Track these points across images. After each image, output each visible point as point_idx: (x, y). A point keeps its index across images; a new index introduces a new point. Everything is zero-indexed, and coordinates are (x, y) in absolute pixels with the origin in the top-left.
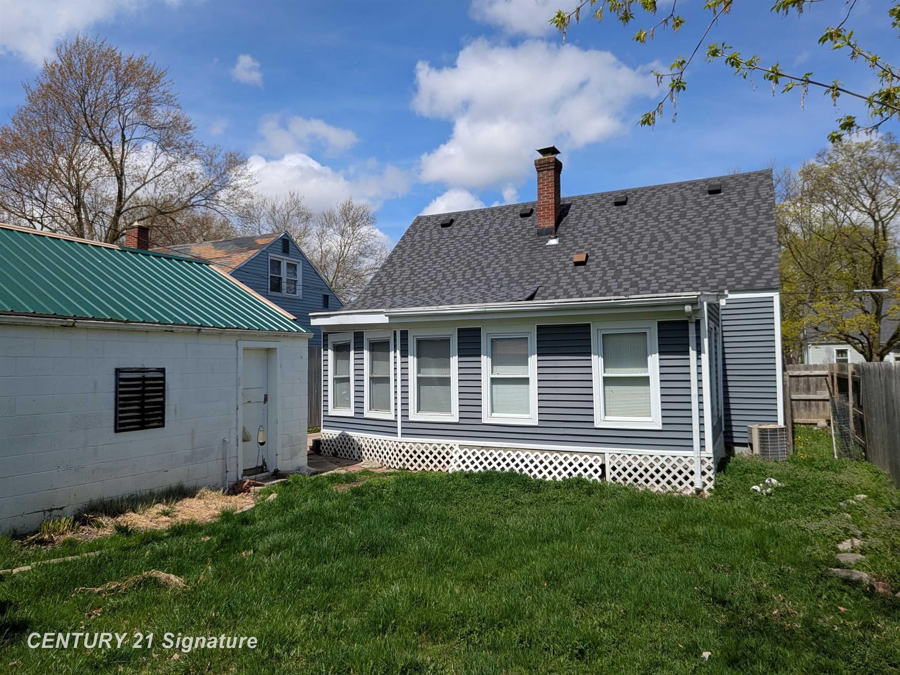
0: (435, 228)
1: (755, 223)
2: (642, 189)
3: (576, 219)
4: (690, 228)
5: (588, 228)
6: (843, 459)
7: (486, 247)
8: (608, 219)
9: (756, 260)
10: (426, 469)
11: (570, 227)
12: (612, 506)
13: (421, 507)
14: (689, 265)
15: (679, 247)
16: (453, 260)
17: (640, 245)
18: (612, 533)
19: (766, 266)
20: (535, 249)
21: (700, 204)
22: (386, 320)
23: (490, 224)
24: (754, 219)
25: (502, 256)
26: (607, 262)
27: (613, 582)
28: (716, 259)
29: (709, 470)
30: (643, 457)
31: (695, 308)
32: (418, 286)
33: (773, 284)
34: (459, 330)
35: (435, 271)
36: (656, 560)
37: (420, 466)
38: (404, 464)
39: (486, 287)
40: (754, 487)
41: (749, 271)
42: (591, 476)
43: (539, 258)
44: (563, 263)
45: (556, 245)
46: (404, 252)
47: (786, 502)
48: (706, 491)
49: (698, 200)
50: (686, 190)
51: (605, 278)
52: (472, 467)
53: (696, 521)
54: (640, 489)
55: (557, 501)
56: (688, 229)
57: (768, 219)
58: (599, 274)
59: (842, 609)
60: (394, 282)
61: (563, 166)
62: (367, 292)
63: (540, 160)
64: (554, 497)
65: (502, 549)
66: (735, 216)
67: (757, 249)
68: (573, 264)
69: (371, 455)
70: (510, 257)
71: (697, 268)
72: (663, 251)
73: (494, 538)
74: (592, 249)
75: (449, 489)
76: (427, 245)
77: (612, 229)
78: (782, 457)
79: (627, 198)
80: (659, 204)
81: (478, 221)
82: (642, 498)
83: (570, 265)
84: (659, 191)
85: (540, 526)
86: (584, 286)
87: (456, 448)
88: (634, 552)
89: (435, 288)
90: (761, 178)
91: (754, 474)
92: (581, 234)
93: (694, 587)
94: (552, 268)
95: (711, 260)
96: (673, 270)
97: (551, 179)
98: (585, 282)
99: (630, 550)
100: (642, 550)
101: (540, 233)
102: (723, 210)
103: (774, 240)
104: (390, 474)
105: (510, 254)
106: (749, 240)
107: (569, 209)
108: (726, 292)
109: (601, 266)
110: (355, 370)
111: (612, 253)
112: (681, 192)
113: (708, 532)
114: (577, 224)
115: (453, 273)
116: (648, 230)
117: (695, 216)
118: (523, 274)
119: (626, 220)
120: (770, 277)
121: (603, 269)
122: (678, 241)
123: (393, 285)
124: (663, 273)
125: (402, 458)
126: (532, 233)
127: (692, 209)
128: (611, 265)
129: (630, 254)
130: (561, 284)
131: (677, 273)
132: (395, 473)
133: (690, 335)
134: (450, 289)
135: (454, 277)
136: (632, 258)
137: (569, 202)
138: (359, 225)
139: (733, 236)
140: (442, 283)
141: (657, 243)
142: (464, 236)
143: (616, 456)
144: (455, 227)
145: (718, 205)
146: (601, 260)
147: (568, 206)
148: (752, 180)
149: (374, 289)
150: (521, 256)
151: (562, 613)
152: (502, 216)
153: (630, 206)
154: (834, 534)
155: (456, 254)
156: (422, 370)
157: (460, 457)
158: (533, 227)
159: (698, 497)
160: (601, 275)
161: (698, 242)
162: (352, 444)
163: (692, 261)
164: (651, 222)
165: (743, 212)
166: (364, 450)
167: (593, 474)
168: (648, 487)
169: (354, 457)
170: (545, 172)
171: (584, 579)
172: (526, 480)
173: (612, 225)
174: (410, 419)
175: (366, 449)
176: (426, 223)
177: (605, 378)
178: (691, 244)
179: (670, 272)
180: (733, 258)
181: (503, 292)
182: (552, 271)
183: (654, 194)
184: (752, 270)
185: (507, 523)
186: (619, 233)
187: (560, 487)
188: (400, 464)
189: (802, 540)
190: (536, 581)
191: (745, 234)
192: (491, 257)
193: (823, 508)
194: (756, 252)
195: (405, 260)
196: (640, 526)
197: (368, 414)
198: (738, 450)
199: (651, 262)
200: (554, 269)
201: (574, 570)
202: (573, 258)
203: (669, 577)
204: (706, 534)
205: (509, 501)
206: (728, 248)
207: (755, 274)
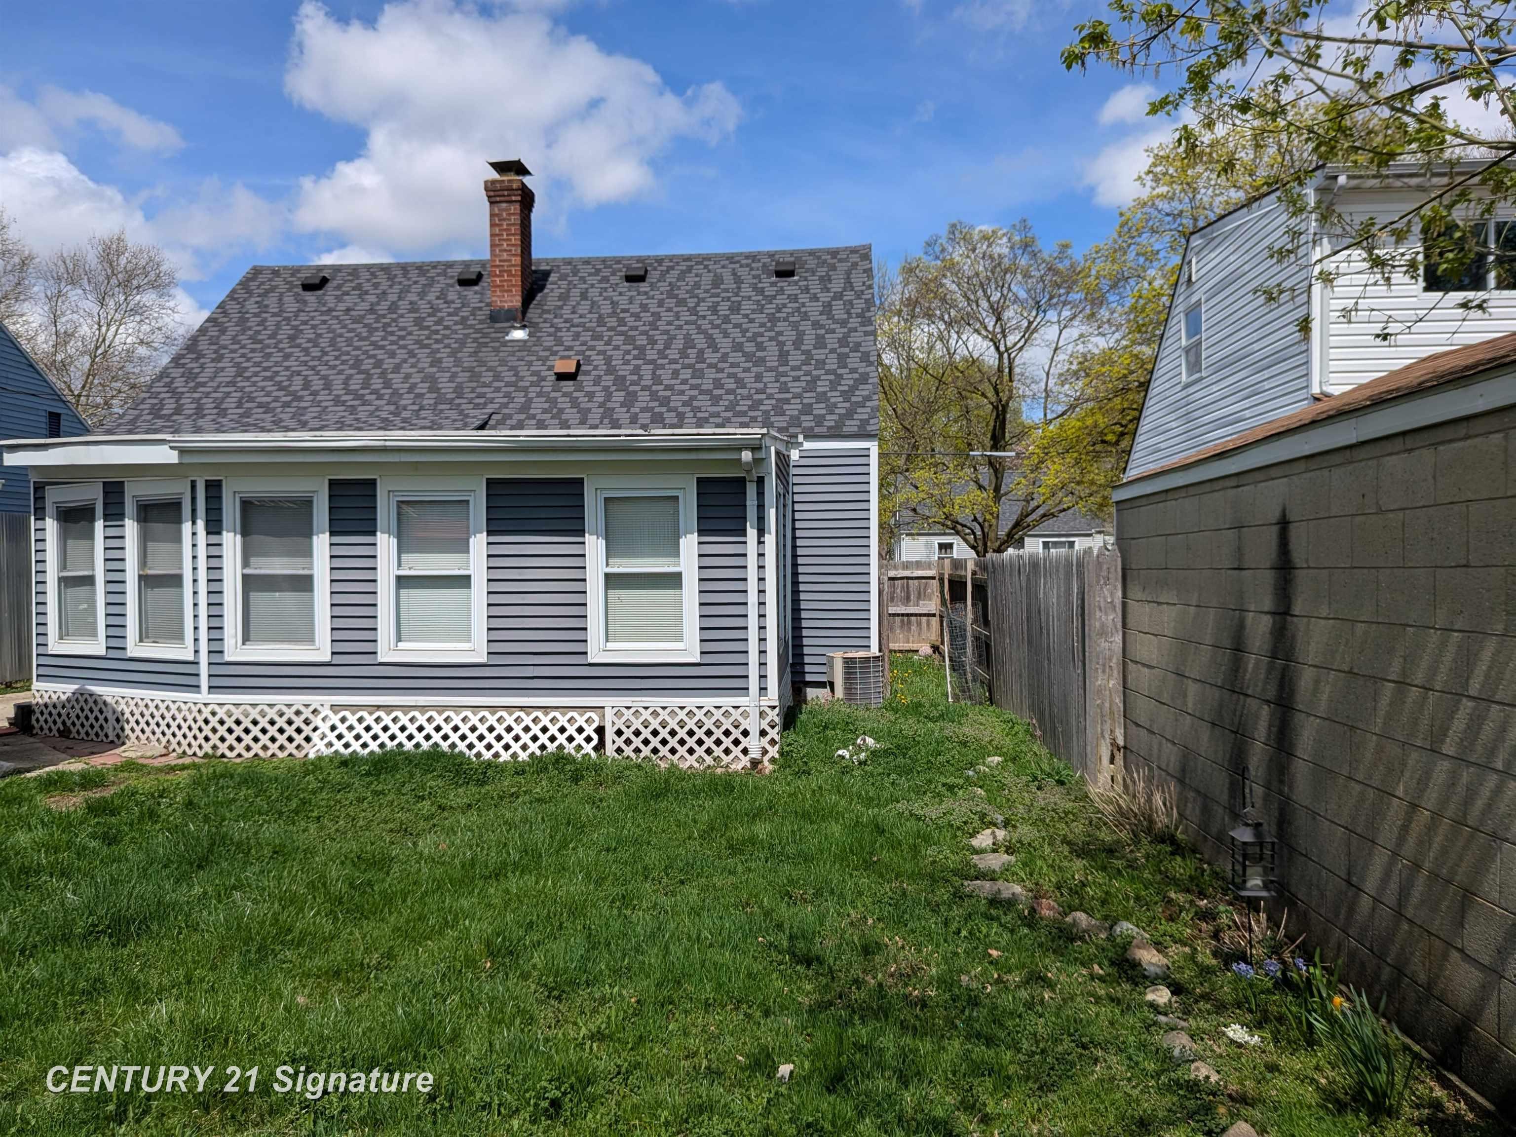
0: (289, 290)
1: (846, 330)
2: (671, 258)
3: (560, 298)
4: (747, 330)
5: (581, 317)
6: (963, 703)
7: (392, 333)
8: (614, 304)
9: (846, 388)
10: (261, 753)
11: (548, 312)
12: (615, 800)
13: (239, 829)
14: (745, 392)
15: (730, 360)
16: (325, 353)
17: (668, 352)
18: (615, 849)
19: (860, 399)
20: (485, 345)
21: (761, 291)
22: (173, 457)
23: (401, 292)
24: (843, 323)
25: (422, 353)
26: (612, 377)
27: (617, 945)
28: (785, 383)
29: (773, 727)
30: (668, 710)
31: (759, 455)
32: (251, 400)
33: (869, 428)
34: (332, 483)
35: (288, 373)
36: (692, 893)
37: (248, 748)
38: (215, 747)
39: (392, 408)
40: (840, 752)
41: (835, 405)
42: (579, 747)
43: (493, 361)
44: (536, 373)
45: (525, 341)
46: (223, 331)
47: (889, 775)
48: (766, 763)
49: (760, 285)
50: (741, 266)
51: (609, 405)
52: (356, 746)
53: (755, 816)
54: (663, 765)
55: (517, 797)
56: (744, 332)
57: (863, 324)
58: (599, 398)
59: (994, 953)
60: (201, 389)
61: (536, 199)
62: (142, 407)
63: (493, 182)
64: (513, 790)
65: (404, 901)
66: (814, 315)
67: (847, 371)
68: (554, 378)
69: (143, 731)
70: (438, 355)
71: (756, 397)
72: (704, 366)
73: (392, 881)
74: (588, 353)
75: (304, 790)
76: (271, 321)
77: (622, 322)
78: (876, 702)
79: (646, 271)
80: (697, 285)
81: (376, 286)
82: (666, 781)
83: (549, 378)
84: (697, 263)
85: (483, 849)
86: (572, 416)
87: (325, 711)
88: (653, 879)
89: (286, 405)
90: (855, 258)
91: (838, 731)
92: (568, 325)
93: (757, 938)
94: (517, 381)
95: (778, 385)
96: (720, 398)
97: (516, 219)
98: (575, 410)
99: (646, 877)
100: (667, 875)
101: (494, 317)
102: (797, 305)
103: (871, 359)
104: (184, 768)
105: (438, 351)
106: (835, 356)
107: (546, 280)
108: (801, 438)
109: (603, 383)
110: (106, 560)
111: (621, 362)
112: (734, 269)
113: (774, 834)
114: (561, 307)
115: (325, 378)
116: (680, 328)
117: (754, 311)
118: (462, 388)
119: (644, 308)
120: (866, 417)
121: (606, 389)
122: (729, 350)
123: (196, 395)
124: (703, 402)
125: (210, 735)
126: (482, 315)
127: (749, 298)
128: (620, 381)
129: (651, 367)
130: (532, 411)
131: (726, 403)
132: (194, 765)
133: (748, 503)
134: (318, 409)
135: (328, 386)
136: (654, 373)
137: (548, 268)
138: (138, 287)
139: (811, 347)
140: (302, 397)
141: (695, 351)
142: (348, 310)
143: (624, 710)
144: (329, 294)
145: (789, 295)
146: (602, 373)
147: (546, 274)
148: (840, 261)
149: (155, 401)
150: (459, 355)
151: (518, 1021)
152: (423, 280)
153: (652, 285)
154: (965, 823)
155: (333, 343)
156: (253, 560)
157: (333, 728)
158: (482, 305)
159: (754, 772)
160: (601, 400)
161: (758, 354)
162: (101, 712)
163: (748, 386)
164: (685, 316)
165: (827, 309)
166: (128, 722)
167: (584, 744)
168: (675, 761)
169: (106, 736)
170: (504, 205)
171: (563, 944)
172: (461, 764)
173: (622, 315)
174: (228, 658)
175: (132, 720)
176: (270, 280)
177: (607, 576)
178: (748, 357)
179: (716, 400)
180: (812, 384)
181: (425, 418)
182: (516, 386)
183: (690, 269)
184: (839, 405)
185: (419, 849)
186: (632, 328)
187: (524, 772)
188: (207, 748)
189: (919, 837)
190: (470, 962)
191: (829, 346)
192: (401, 354)
193: (945, 781)
194: (845, 376)
195: (225, 347)
196: (664, 831)
197: (135, 648)
198: (811, 693)
199: (684, 382)
200: (521, 384)
201: (545, 928)
202: (553, 366)
203: (714, 923)
204: (772, 837)
205: (426, 803)
206: (804, 368)
207: (844, 411)
